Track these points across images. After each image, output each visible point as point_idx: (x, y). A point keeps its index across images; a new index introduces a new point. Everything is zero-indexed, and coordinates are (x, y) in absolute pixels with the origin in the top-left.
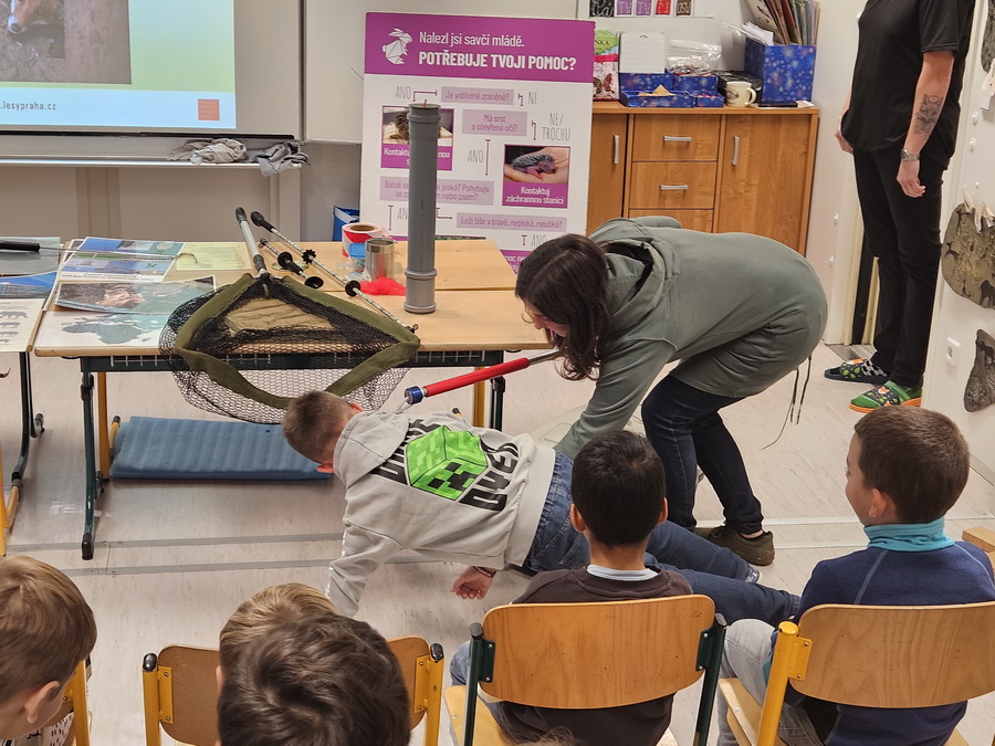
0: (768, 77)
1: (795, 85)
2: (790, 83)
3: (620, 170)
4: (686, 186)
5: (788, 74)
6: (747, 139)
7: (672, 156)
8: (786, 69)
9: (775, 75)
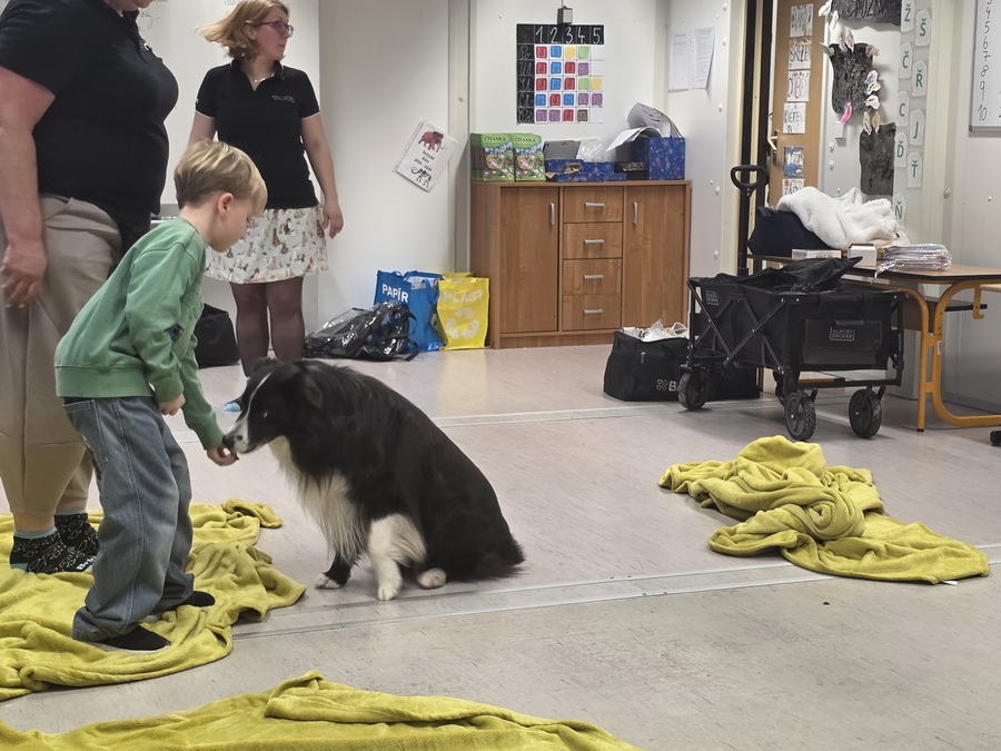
0: (653, 161)
1: (672, 166)
2: (668, 165)
3: (555, 230)
4: (602, 241)
5: (667, 159)
6: (642, 205)
7: (591, 219)
8: (665, 155)
9: (658, 159)
